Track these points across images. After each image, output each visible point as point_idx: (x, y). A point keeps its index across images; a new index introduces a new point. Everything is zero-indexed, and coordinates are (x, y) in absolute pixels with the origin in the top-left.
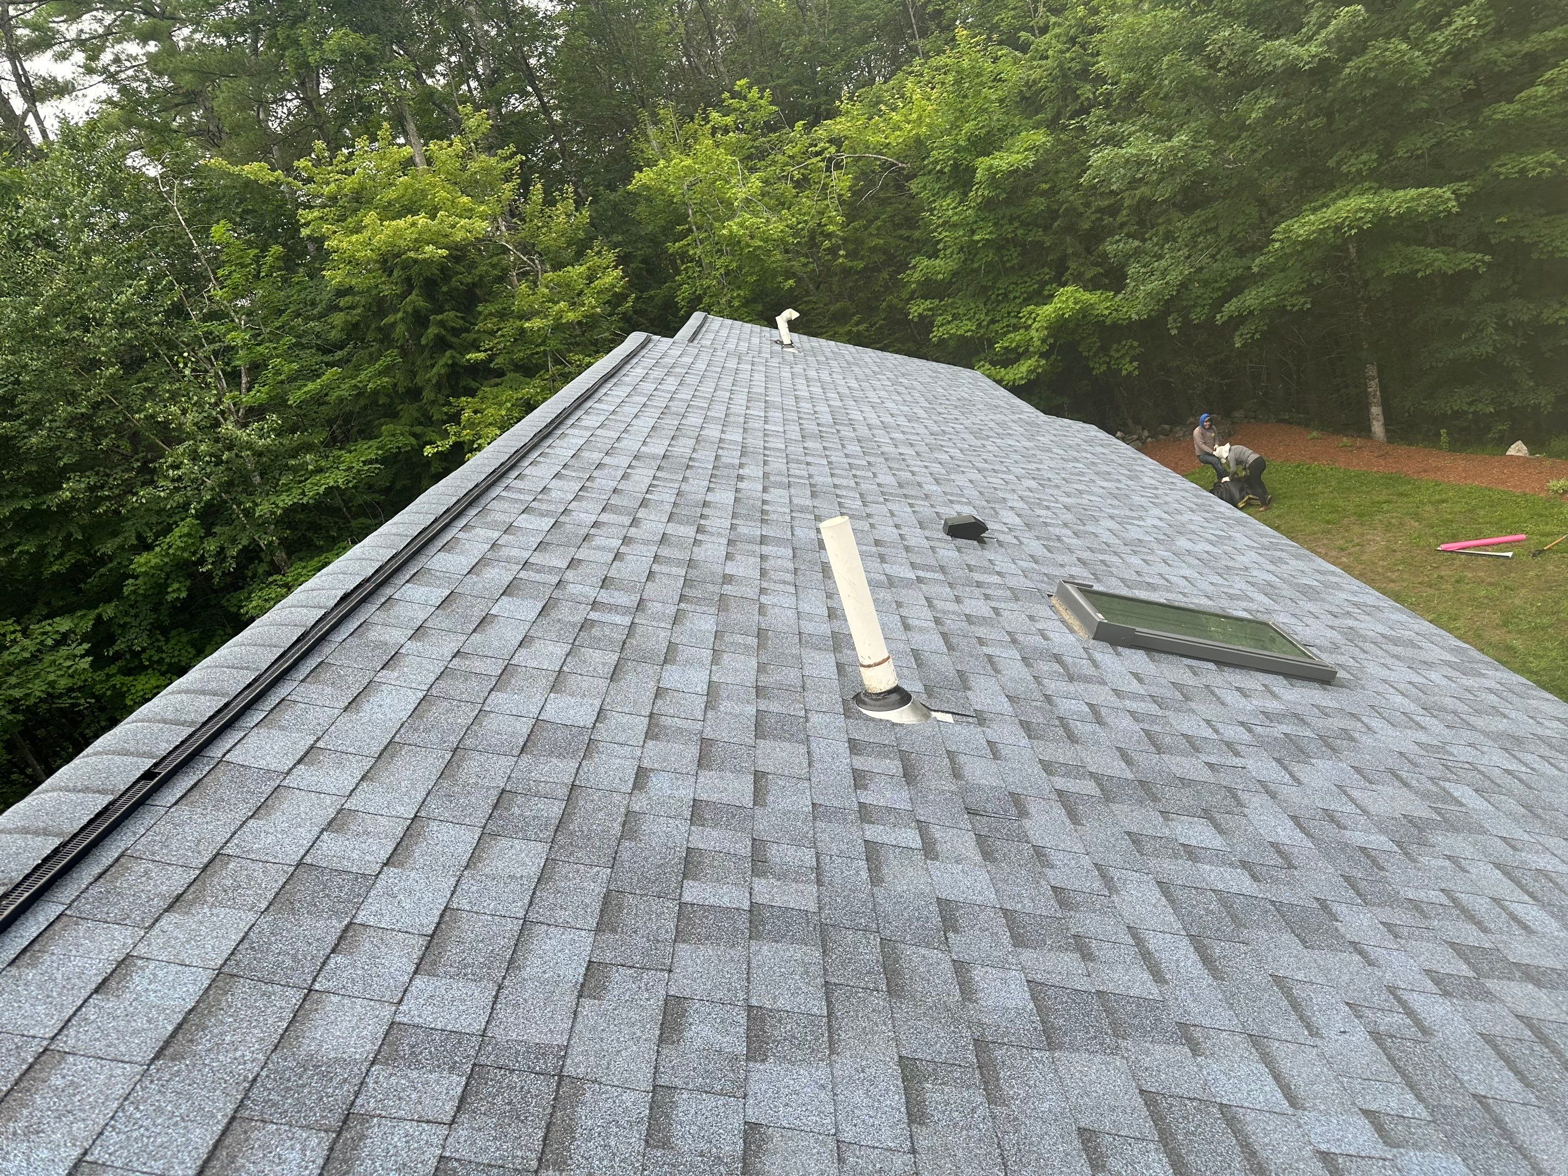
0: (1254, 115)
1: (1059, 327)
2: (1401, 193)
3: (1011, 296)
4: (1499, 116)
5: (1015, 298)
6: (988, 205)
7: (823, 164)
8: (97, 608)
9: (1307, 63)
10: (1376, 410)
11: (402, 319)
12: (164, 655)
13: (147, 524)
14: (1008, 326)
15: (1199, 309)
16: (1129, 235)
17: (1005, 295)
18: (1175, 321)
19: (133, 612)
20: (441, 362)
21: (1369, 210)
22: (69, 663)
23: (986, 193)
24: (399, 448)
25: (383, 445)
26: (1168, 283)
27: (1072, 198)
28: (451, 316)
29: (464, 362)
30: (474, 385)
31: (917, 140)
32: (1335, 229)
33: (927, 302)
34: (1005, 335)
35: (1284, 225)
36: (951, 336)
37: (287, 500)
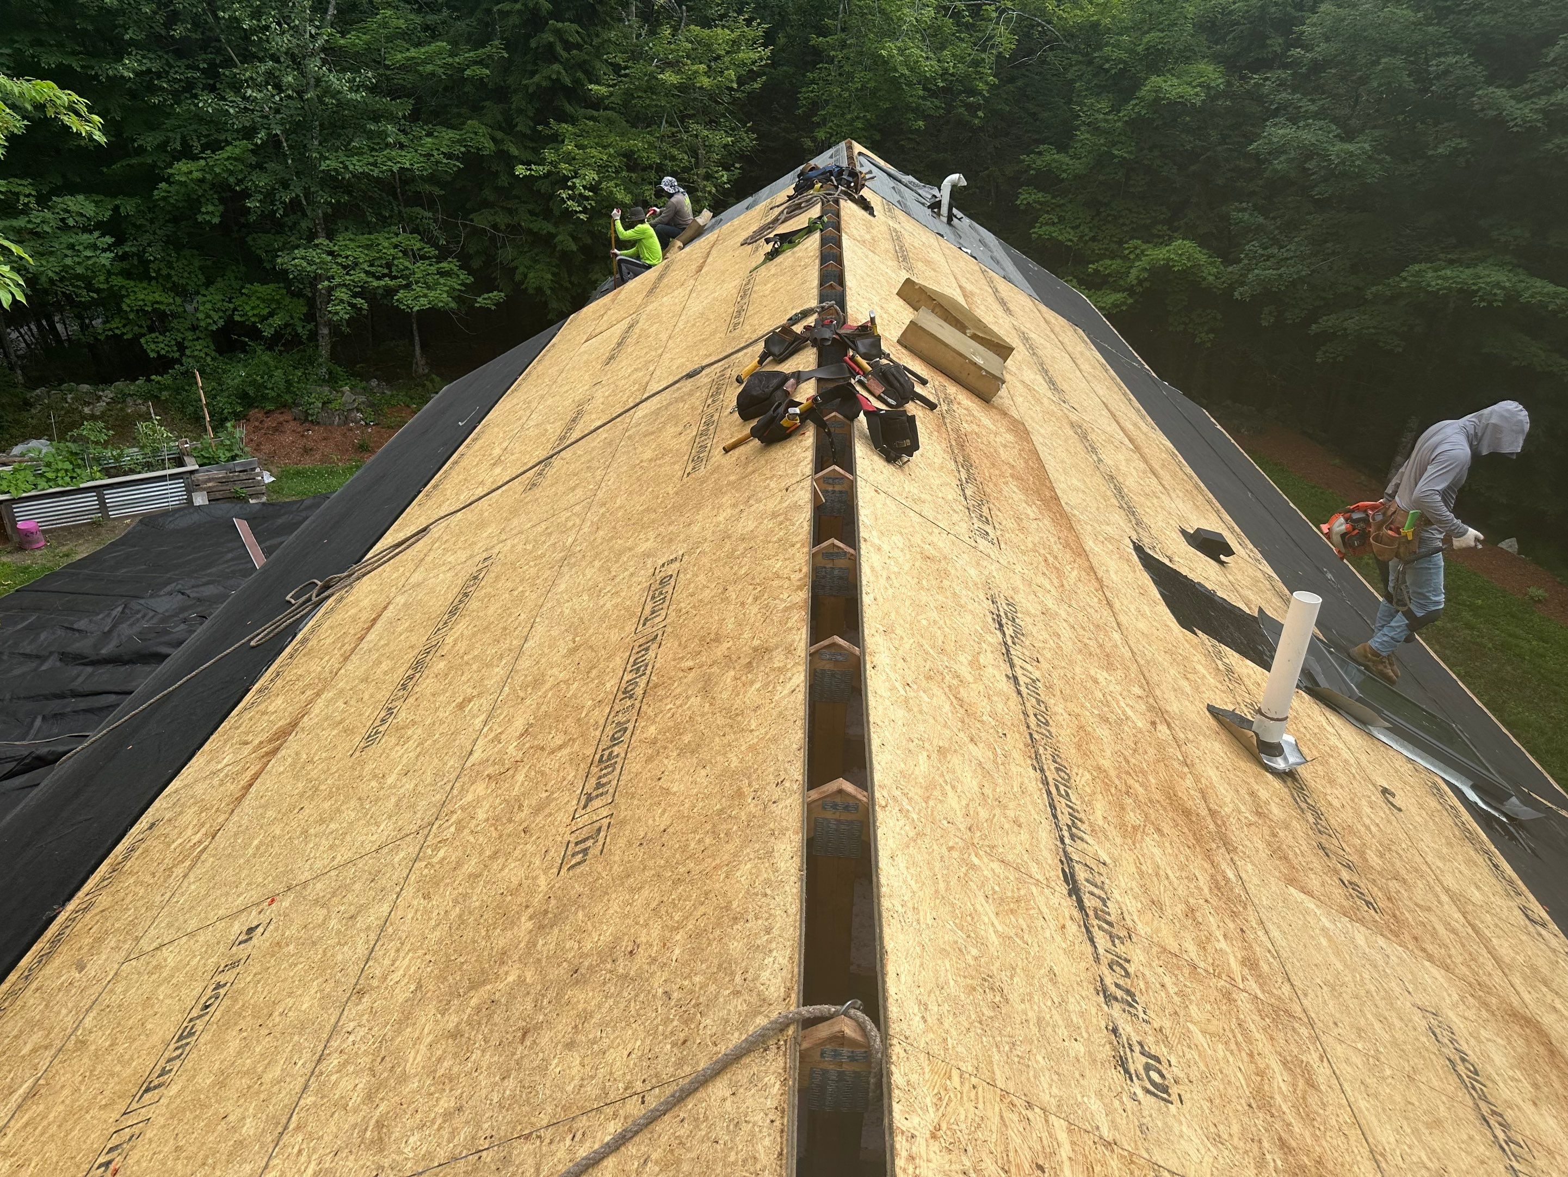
0: (1440, 150)
1: (1161, 273)
2: (1539, 283)
3: (1121, 221)
5: (1124, 224)
6: (1135, 124)
7: (994, 15)
8: (114, 196)
9: (1516, 125)
11: (519, 11)
12: (173, 273)
13: (195, 131)
14: (1106, 249)
15: (1297, 311)
16: (1256, 207)
17: (1115, 218)
18: (1271, 313)
19: (149, 216)
20: (546, 72)
21: (1504, 288)
22: (88, 253)
23: (1143, 112)
24: (479, 149)
25: (465, 140)
26: (1280, 275)
27: (1219, 148)
28: (571, 29)
29: (567, 81)
30: (569, 108)
31: (1095, 26)
32: (1466, 294)
33: (1040, 195)
34: (1101, 257)
35: (1417, 267)
36: (1051, 239)
37: (357, 165)
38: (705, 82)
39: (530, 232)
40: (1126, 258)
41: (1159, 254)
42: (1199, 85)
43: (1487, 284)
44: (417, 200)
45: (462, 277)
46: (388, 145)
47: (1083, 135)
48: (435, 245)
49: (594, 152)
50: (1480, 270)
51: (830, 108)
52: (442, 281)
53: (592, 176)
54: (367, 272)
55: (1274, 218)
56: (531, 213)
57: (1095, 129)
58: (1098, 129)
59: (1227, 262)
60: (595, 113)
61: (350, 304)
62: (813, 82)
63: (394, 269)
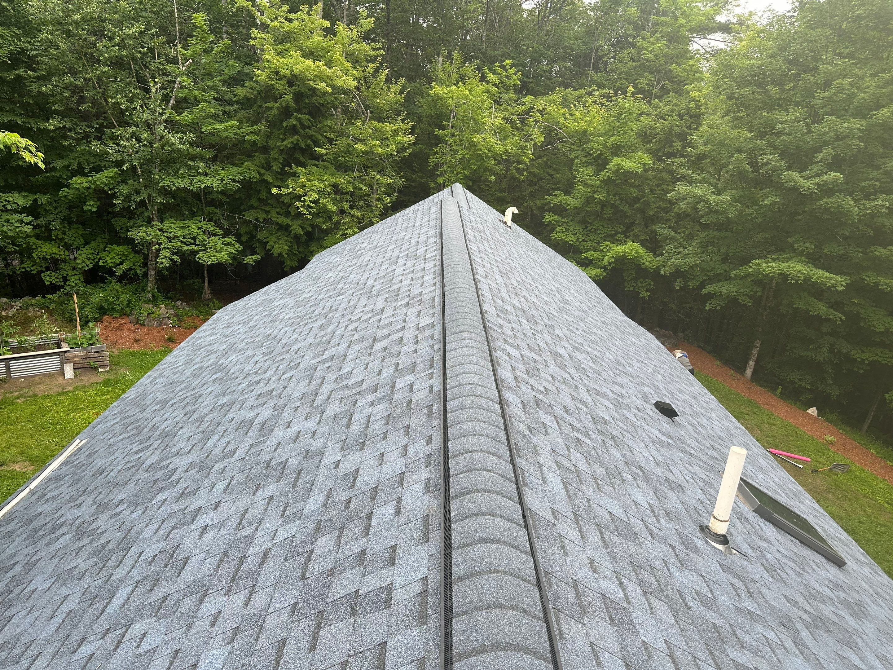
0: (766, 202)
1: (621, 260)
2: (821, 272)
3: (599, 232)
4: (878, 253)
5: (600, 233)
6: (607, 182)
7: (533, 123)
8: (35, 193)
9: (804, 190)
10: (752, 363)
11: (278, 107)
12: (65, 237)
13: (87, 160)
14: (591, 246)
15: (694, 282)
16: (670, 227)
17: (596, 230)
18: (680, 282)
19: (55, 205)
20: (291, 140)
21: (803, 274)
22: (17, 224)
23: (611, 176)
24: (250, 178)
25: (243, 173)
26: (685, 263)
27: (650, 196)
28: (305, 118)
29: (303, 145)
30: (302, 159)
31: (585, 132)
32: (784, 276)
33: (556, 217)
34: (588, 250)
35: (757, 261)
36: (562, 240)
37: (181, 183)
38: (380, 150)
39: (277, 223)
40: (601, 251)
41: (619, 249)
42: (640, 163)
43: (795, 271)
44: (212, 203)
45: (236, 246)
46: (199, 173)
47: (578, 186)
48: (222, 228)
49: (316, 183)
50: (789, 263)
51: (445, 167)
52: (225, 248)
53: (315, 196)
54: (182, 242)
55: (680, 233)
56: (278, 213)
57: (586, 185)
58: (586, 184)
59: (656, 255)
60: (317, 162)
61: (170, 259)
62: (436, 153)
63: (197, 240)
